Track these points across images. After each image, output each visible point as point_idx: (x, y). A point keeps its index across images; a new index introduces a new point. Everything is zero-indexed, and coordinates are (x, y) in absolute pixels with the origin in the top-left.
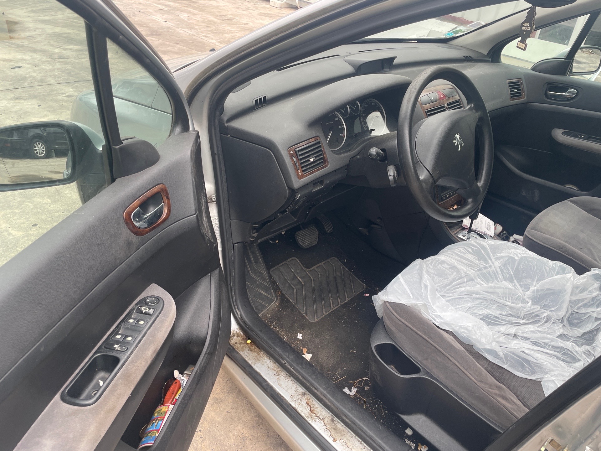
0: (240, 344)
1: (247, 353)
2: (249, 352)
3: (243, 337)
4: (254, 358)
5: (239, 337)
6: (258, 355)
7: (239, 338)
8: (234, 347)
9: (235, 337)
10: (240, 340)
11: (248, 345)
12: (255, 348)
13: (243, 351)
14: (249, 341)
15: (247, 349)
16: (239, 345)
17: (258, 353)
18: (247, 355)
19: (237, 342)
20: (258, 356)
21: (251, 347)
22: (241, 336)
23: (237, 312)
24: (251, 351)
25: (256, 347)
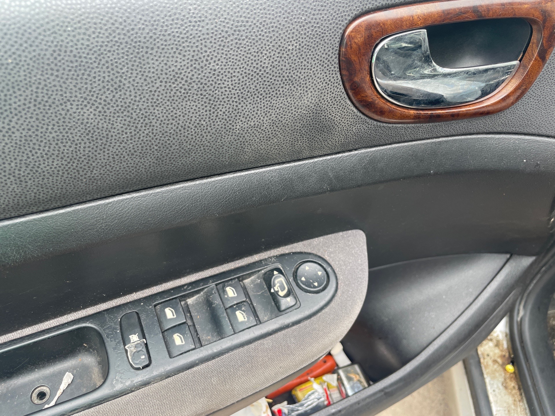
0: (495, 361)
1: (498, 387)
2: (501, 387)
3: (504, 353)
4: (505, 405)
5: (497, 348)
6: (514, 404)
7: (497, 351)
8: (482, 360)
9: (491, 344)
10: (497, 355)
11: (505, 374)
12: (514, 387)
13: (493, 378)
14: (510, 368)
15: (501, 379)
16: (490, 363)
17: (515, 400)
18: (497, 390)
19: (491, 354)
20: (513, 407)
21: (508, 381)
22: (501, 348)
23: (519, 310)
24: (506, 388)
25: (517, 387)
